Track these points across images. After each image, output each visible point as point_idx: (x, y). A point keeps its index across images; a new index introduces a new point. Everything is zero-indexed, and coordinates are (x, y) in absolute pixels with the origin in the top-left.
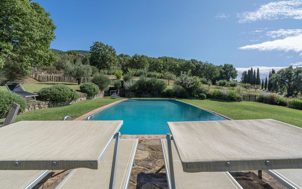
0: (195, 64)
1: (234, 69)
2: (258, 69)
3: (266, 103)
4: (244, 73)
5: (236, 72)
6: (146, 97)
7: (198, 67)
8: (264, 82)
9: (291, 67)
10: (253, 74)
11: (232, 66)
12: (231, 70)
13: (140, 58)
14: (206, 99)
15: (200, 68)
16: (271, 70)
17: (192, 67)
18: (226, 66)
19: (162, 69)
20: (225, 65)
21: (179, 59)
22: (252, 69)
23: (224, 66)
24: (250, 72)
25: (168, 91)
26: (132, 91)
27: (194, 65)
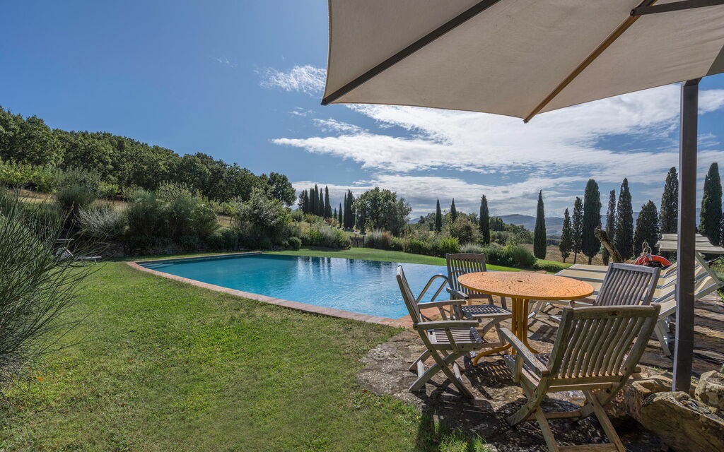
0: (210, 167)
1: (290, 185)
2: (327, 188)
3: (377, 248)
4: (303, 194)
5: (294, 191)
6: (165, 254)
7: (217, 174)
8: (338, 213)
9: (377, 189)
10: (319, 196)
11: (285, 179)
12: (285, 187)
13: (23, 127)
14: (301, 248)
15: (221, 177)
16: (346, 190)
17: (200, 173)
18: (275, 177)
19: (111, 172)
20: (272, 174)
21: (157, 148)
22: (316, 187)
23: (269, 177)
24: (314, 192)
25: (226, 235)
26: (114, 240)
27: (207, 170)
